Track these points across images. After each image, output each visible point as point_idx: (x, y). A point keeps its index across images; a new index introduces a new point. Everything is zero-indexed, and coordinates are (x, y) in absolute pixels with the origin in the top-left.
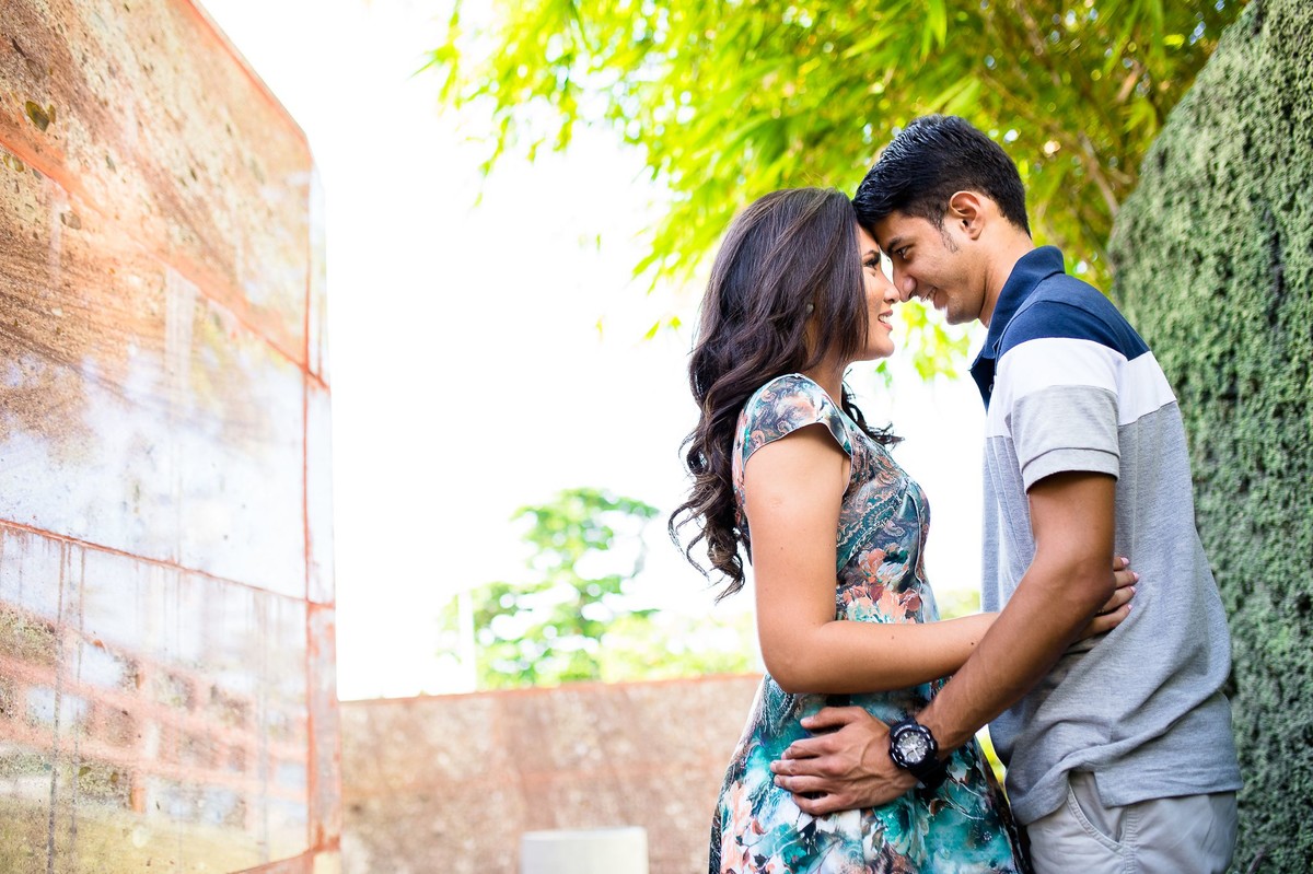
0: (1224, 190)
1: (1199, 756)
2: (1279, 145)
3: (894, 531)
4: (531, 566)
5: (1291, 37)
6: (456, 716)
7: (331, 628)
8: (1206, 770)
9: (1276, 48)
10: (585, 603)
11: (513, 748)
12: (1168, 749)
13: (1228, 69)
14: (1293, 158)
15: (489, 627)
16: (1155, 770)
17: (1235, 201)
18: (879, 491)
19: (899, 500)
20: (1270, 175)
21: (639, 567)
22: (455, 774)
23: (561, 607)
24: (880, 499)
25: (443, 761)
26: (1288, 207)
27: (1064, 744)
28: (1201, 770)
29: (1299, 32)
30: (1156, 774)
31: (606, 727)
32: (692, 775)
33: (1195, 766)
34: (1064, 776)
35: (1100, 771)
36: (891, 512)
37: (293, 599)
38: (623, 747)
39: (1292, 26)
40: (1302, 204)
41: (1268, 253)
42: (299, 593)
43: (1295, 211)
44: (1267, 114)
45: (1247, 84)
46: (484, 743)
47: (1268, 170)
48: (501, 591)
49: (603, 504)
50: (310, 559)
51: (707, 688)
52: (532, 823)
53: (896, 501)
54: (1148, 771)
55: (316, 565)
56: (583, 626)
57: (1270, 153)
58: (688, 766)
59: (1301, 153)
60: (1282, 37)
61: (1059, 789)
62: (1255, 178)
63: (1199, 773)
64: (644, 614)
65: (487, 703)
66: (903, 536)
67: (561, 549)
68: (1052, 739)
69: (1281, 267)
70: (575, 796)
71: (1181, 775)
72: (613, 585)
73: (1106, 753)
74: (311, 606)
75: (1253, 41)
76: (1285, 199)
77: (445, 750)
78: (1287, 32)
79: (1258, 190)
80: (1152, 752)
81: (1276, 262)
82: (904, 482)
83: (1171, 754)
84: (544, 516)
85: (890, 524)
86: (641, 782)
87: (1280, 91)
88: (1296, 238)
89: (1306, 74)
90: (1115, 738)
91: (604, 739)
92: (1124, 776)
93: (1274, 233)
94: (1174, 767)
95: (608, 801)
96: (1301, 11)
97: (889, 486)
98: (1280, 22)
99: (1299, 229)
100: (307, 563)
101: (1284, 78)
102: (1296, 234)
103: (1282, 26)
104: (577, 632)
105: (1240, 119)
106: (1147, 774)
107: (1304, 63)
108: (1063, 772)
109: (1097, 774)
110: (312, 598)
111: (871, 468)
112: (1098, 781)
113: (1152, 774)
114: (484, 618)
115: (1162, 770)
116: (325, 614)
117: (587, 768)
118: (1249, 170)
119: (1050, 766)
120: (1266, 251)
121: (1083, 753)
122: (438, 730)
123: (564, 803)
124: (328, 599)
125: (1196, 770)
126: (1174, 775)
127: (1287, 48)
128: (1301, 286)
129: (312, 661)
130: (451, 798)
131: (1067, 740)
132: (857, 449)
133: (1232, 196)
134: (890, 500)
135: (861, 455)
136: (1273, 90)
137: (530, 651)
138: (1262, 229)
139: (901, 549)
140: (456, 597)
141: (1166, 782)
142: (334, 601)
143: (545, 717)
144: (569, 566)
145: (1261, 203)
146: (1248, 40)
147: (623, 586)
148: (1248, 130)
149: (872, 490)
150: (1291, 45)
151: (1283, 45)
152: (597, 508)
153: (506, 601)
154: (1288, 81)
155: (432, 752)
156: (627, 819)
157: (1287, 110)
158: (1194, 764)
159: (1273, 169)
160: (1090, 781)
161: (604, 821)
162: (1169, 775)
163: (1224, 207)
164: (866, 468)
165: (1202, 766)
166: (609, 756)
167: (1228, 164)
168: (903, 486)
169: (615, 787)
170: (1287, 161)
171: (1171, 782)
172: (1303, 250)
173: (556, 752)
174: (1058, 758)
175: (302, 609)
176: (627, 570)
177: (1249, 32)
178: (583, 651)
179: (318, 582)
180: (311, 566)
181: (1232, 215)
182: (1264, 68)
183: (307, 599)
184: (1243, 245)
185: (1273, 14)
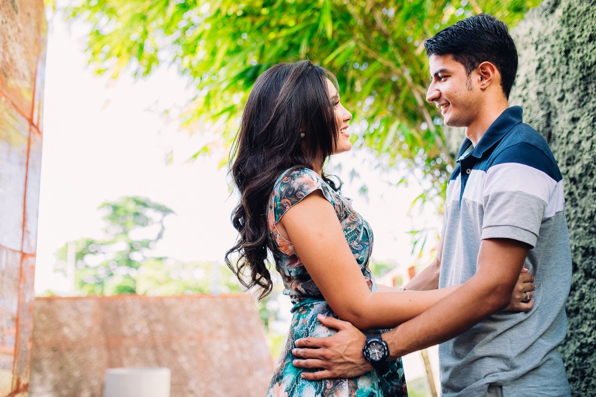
0: (522, 88)
1: (554, 381)
2: (558, 70)
3: (357, 247)
4: (106, 231)
5: (573, 16)
6: (75, 308)
7: (33, 267)
8: (558, 388)
9: (563, 21)
10: (133, 251)
11: (104, 326)
12: (540, 375)
13: (531, 29)
14: (567, 76)
15: (82, 259)
16: (533, 387)
17: (527, 94)
18: (349, 225)
19: (359, 230)
20: (550, 84)
21: (160, 236)
22: (72, 337)
23: (120, 253)
24: (350, 229)
25: (66, 330)
26: (561, 100)
27: (486, 368)
28: (556, 388)
29: (579, 15)
30: (533, 389)
31: (152, 317)
32: (193, 343)
33: (553, 386)
34: (486, 387)
35: (505, 386)
36: (356, 237)
37: (14, 251)
38: (159, 328)
39: (576, 12)
40: (569, 99)
41: (544, 121)
42: (18, 248)
43: (564, 102)
44: (553, 53)
45: (543, 38)
46: (88, 322)
47: (549, 80)
48: (90, 243)
49: (145, 205)
50: (25, 229)
51: (203, 301)
52: (112, 364)
53: (358, 231)
54: (530, 387)
55: (28, 232)
56: (130, 263)
57: (553, 72)
58: (191, 339)
59: (573, 74)
60: (569, 16)
61: (481, 392)
62: (540, 83)
63: (555, 390)
64: (160, 259)
65: (92, 302)
66: (362, 249)
67: (123, 224)
68: (478, 365)
69: (551, 128)
70: (134, 351)
71: (546, 390)
72: (146, 244)
73: (510, 376)
74: (24, 255)
75: (549, 17)
76: (559, 96)
77: (68, 326)
78: (572, 14)
79: (541, 90)
80: (531, 376)
81: (548, 125)
82: (361, 221)
83: (541, 378)
84: (115, 208)
85: (355, 243)
86: (167, 345)
87: (565, 42)
88: (563, 115)
89: (581, 36)
90: (513, 367)
91: (150, 323)
92: (516, 389)
93: (548, 112)
94: (542, 386)
95: (150, 354)
96: (581, 4)
97: (354, 223)
98: (568, 9)
99: (566, 111)
100: (23, 230)
101: (568, 36)
102: (563, 113)
103: (570, 11)
104: (127, 265)
105: (537, 54)
106: (529, 389)
107: (581, 30)
108: (486, 384)
109: (504, 387)
110: (25, 250)
111: (345, 212)
112: (504, 391)
113: (531, 389)
114: (80, 256)
115: (537, 387)
116: (30, 259)
117: (141, 337)
118: (536, 79)
119: (477, 380)
120: (544, 120)
121: (497, 376)
122: (65, 315)
123: (128, 354)
124: (33, 252)
125: (553, 388)
126: (543, 390)
127: (570, 22)
128: (563, 138)
129: (22, 286)
130: (69, 350)
131: (487, 366)
132: (337, 203)
133: (525, 91)
134: (355, 230)
135: (339, 206)
136: (560, 41)
137: (102, 273)
138: (542, 109)
139: (361, 257)
140: (67, 245)
141: (538, 393)
142: (36, 253)
143: (121, 310)
144: (125, 232)
145: (543, 96)
146: (546, 16)
147: (151, 245)
148: (541, 60)
149: (346, 224)
150: (572, 20)
151: (568, 20)
152: (142, 206)
153: (92, 248)
154: (571, 38)
155: (60, 326)
156: (159, 363)
157: (567, 52)
158: (552, 384)
159: (552, 80)
160: (499, 391)
161: (147, 364)
162: (540, 390)
163: (520, 96)
164: (343, 212)
165: (556, 386)
166: (152, 332)
167: (526, 75)
168: (361, 223)
169: (154, 347)
170: (563, 77)
171: (541, 394)
172: (567, 122)
173: (126, 330)
174: (483, 376)
175: (19, 256)
176: (154, 236)
177: (548, 12)
178: (129, 275)
179: (29, 242)
180: (25, 233)
181: (524, 101)
182: (555, 31)
183: (22, 251)
184: (529, 115)
185: (564, 5)
